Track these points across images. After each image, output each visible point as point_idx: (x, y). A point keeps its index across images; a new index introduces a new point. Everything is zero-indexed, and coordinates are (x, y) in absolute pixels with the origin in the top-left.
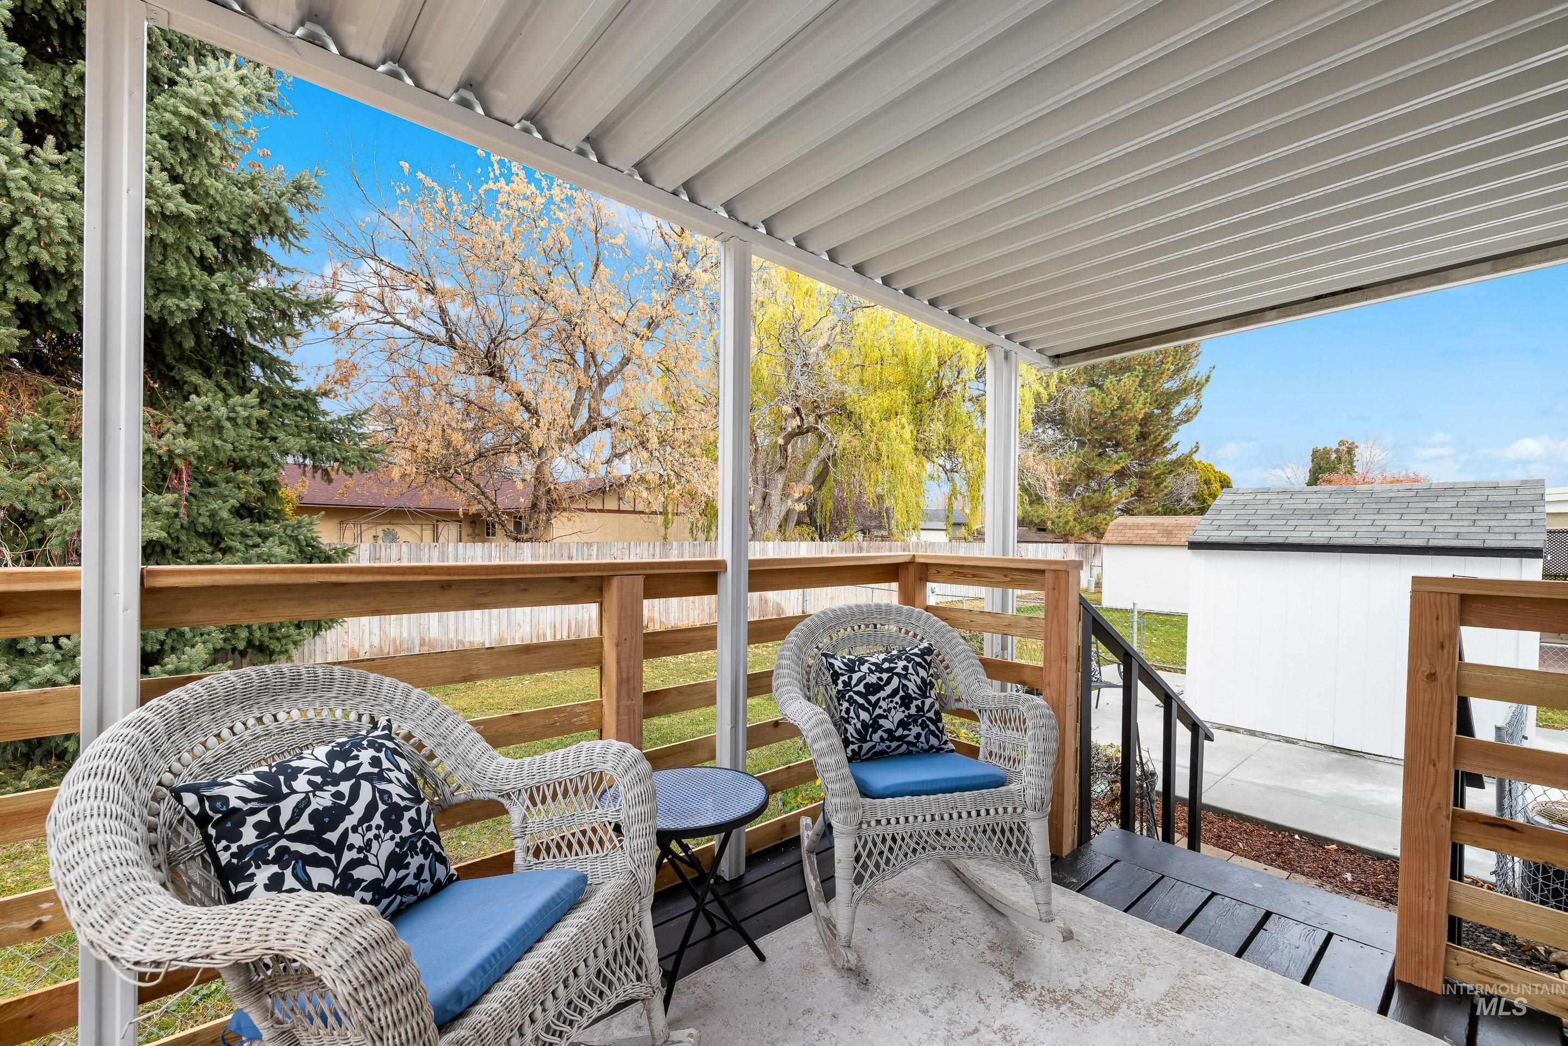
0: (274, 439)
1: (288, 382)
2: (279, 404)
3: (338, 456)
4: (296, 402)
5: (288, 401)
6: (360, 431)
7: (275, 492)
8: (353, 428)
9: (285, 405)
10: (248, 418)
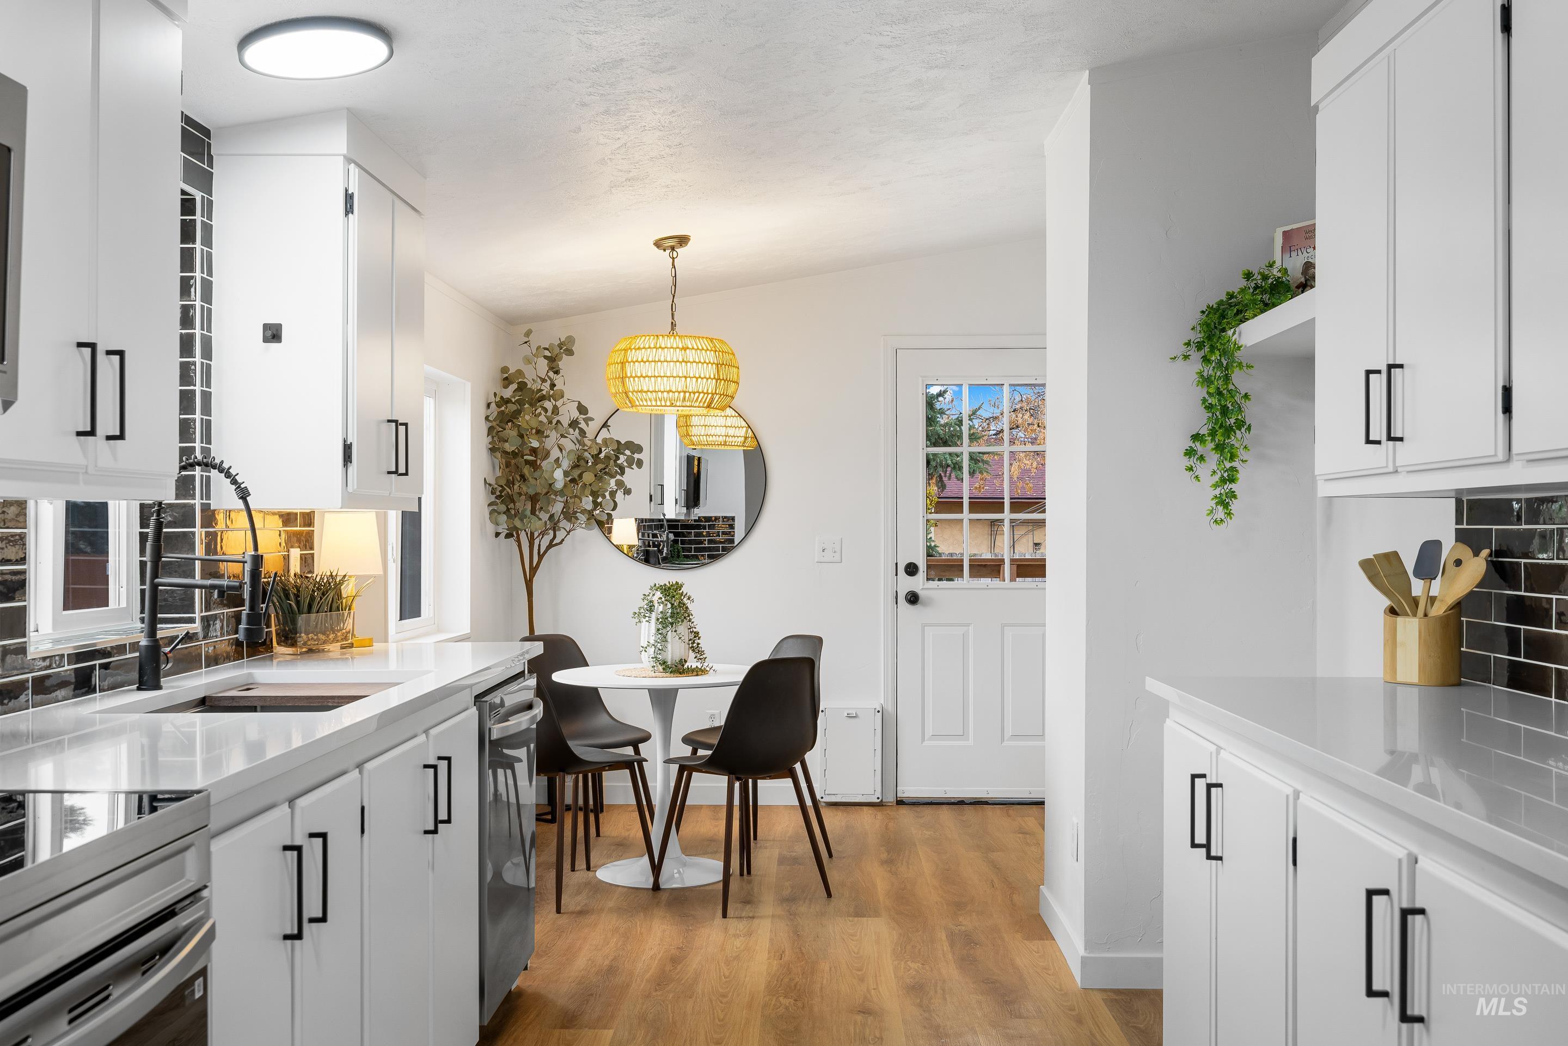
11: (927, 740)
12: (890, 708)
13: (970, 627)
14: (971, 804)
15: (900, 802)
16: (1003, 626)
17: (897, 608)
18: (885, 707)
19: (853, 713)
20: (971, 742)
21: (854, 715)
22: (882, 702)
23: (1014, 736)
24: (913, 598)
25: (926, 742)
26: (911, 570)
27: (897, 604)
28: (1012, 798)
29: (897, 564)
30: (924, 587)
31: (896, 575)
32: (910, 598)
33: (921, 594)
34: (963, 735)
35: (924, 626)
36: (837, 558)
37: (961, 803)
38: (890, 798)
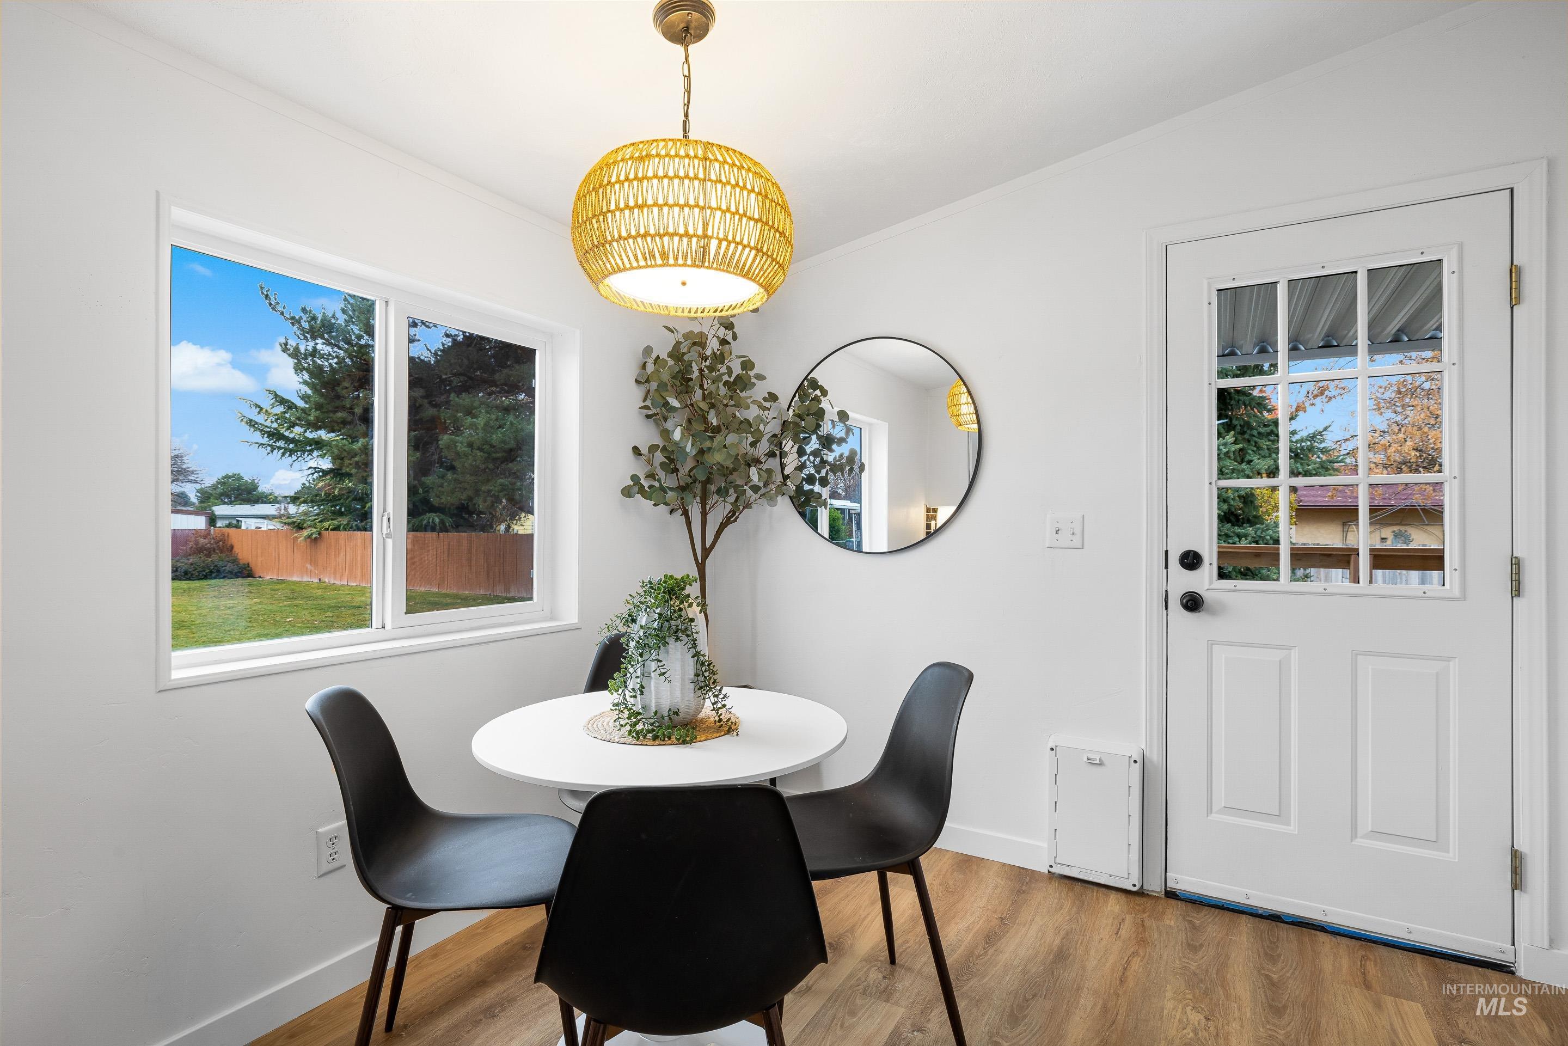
0: (1249, 462)
1: (1265, 414)
2: (1255, 433)
3: (1300, 470)
4: (1268, 429)
5: (1262, 430)
6: (1322, 446)
7: (1252, 502)
8: (1316, 444)
9: (1259, 433)
10: (1228, 452)
11: (1216, 813)
12: (1155, 756)
13: (1292, 652)
14: (1293, 923)
15: (1171, 895)
16: (1356, 654)
17: (1167, 615)
18: (1147, 754)
19: (1096, 758)
20: (1293, 829)
21: (1098, 762)
22: (1143, 747)
23: (1376, 834)
24: (1193, 603)
25: (1213, 815)
26: (1191, 560)
27: (1167, 608)
28: (1373, 932)
29: (1167, 552)
30: (1212, 587)
31: (1167, 567)
32: (1187, 602)
33: (1206, 595)
34: (1280, 816)
35: (1211, 644)
36: (1077, 541)
37: (1275, 918)
38: (1155, 886)
